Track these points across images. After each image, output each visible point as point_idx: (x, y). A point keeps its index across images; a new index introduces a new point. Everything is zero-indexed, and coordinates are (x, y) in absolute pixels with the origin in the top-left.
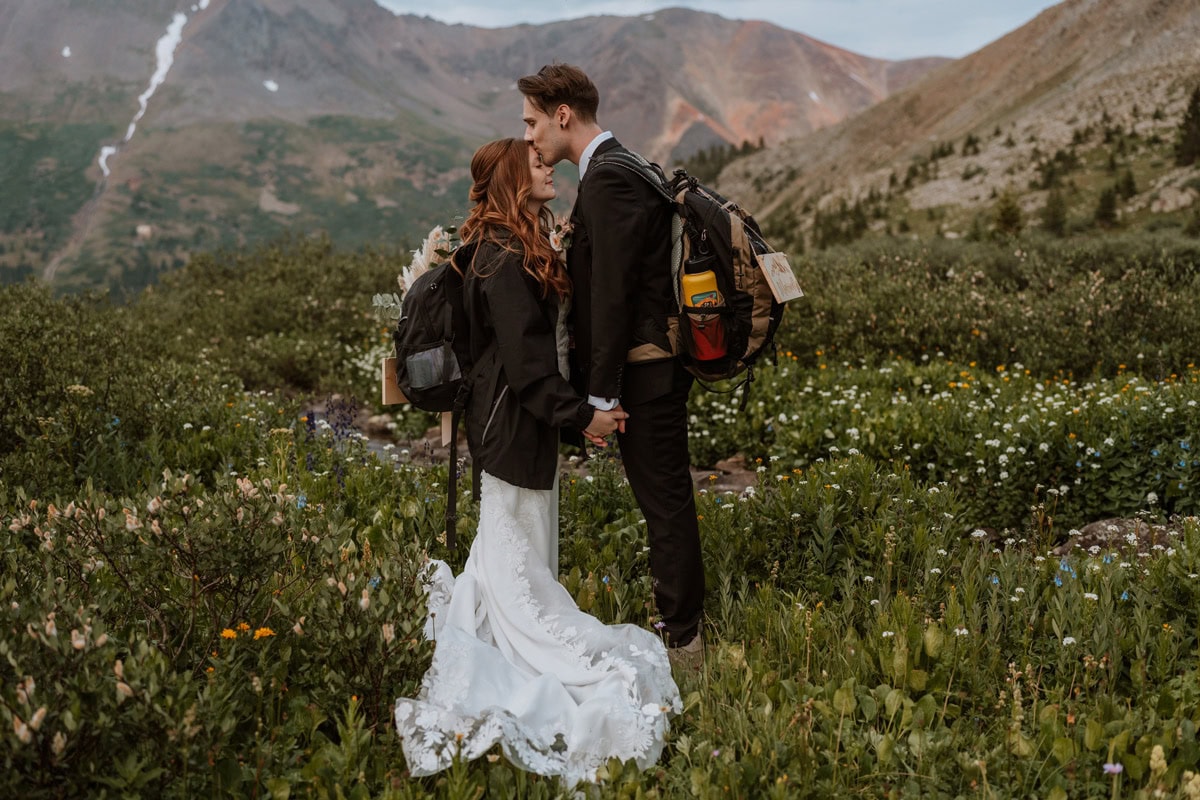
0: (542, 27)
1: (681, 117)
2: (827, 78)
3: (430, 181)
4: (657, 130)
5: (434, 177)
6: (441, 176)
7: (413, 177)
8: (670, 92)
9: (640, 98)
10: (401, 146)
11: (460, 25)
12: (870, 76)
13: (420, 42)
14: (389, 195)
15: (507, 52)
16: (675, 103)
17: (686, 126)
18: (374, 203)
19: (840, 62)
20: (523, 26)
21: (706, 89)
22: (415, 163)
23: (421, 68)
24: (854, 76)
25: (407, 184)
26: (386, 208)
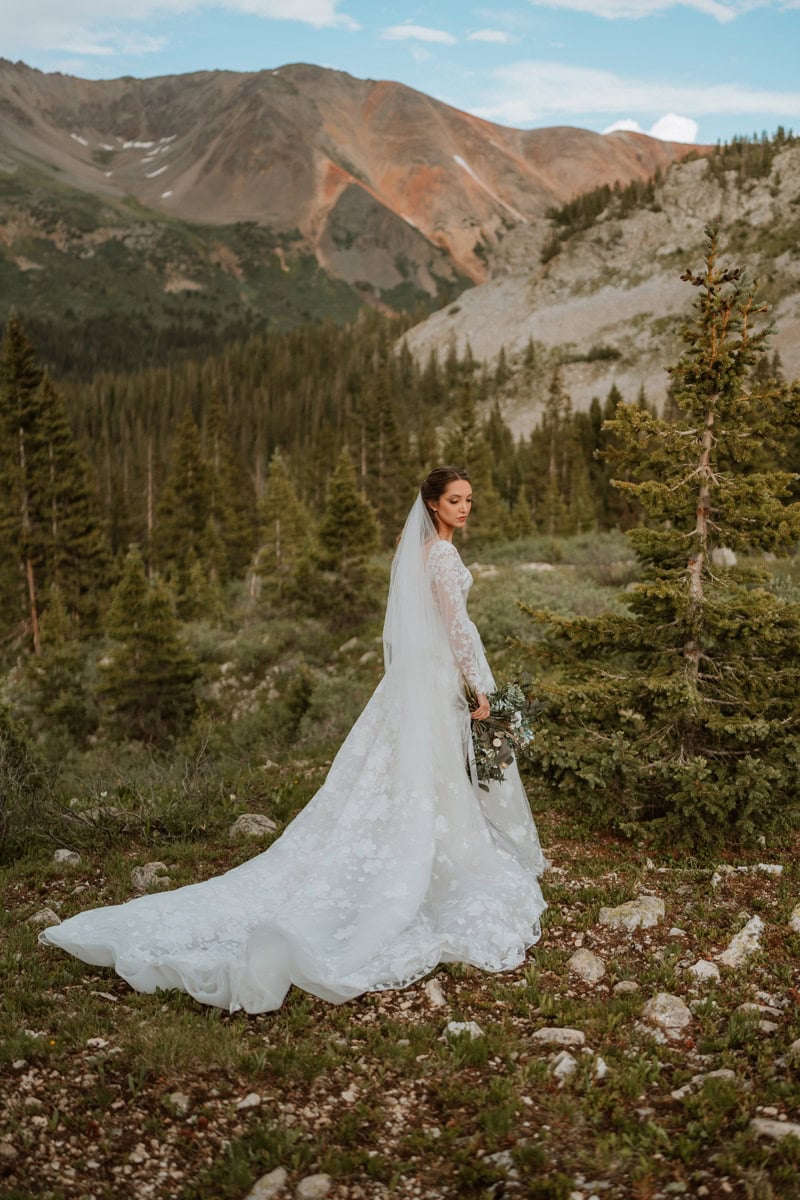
0: (149, 81)
1: (332, 179)
2: (469, 144)
3: (75, 242)
4: (310, 192)
5: (80, 237)
6: (87, 237)
7: (54, 237)
8: (317, 153)
9: (285, 157)
10: (35, 203)
11: (58, 74)
12: (507, 144)
13: (16, 90)
14: (32, 256)
15: (115, 107)
16: (323, 165)
17: (340, 188)
18: (15, 265)
19: (477, 128)
20: (128, 80)
21: (348, 150)
22: (54, 221)
23: (23, 120)
24: (493, 142)
25: (51, 245)
26: (30, 271)
